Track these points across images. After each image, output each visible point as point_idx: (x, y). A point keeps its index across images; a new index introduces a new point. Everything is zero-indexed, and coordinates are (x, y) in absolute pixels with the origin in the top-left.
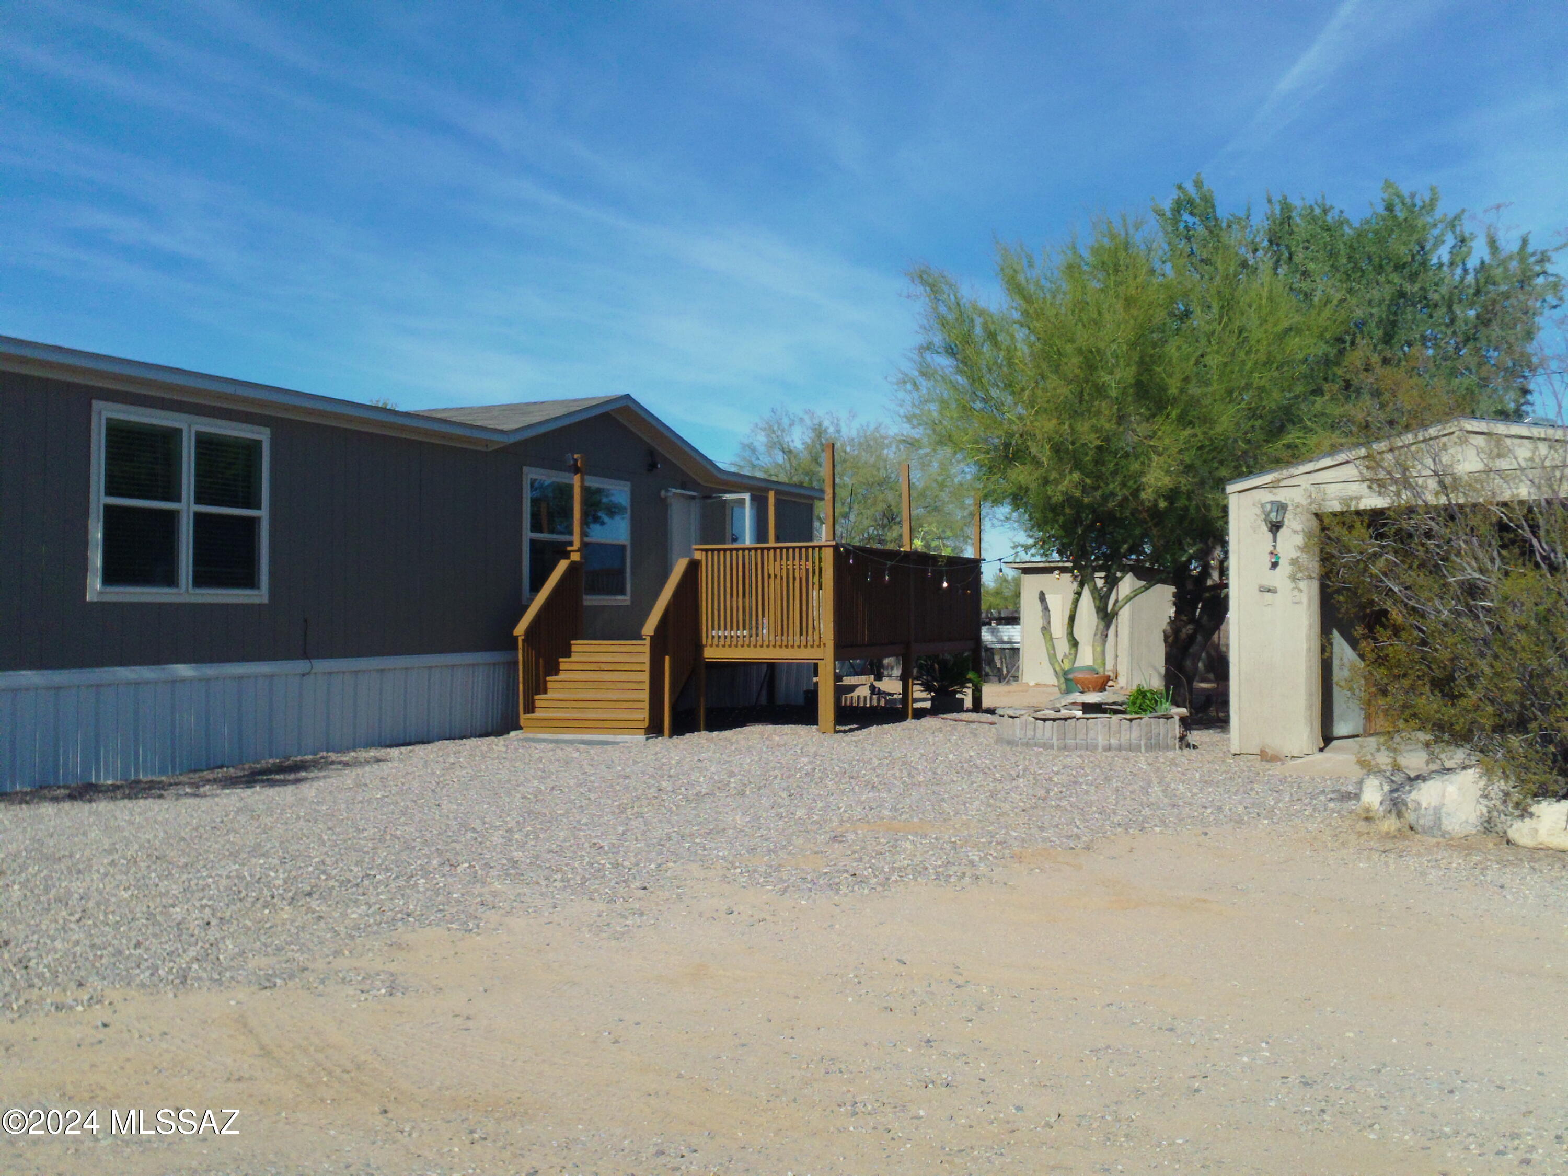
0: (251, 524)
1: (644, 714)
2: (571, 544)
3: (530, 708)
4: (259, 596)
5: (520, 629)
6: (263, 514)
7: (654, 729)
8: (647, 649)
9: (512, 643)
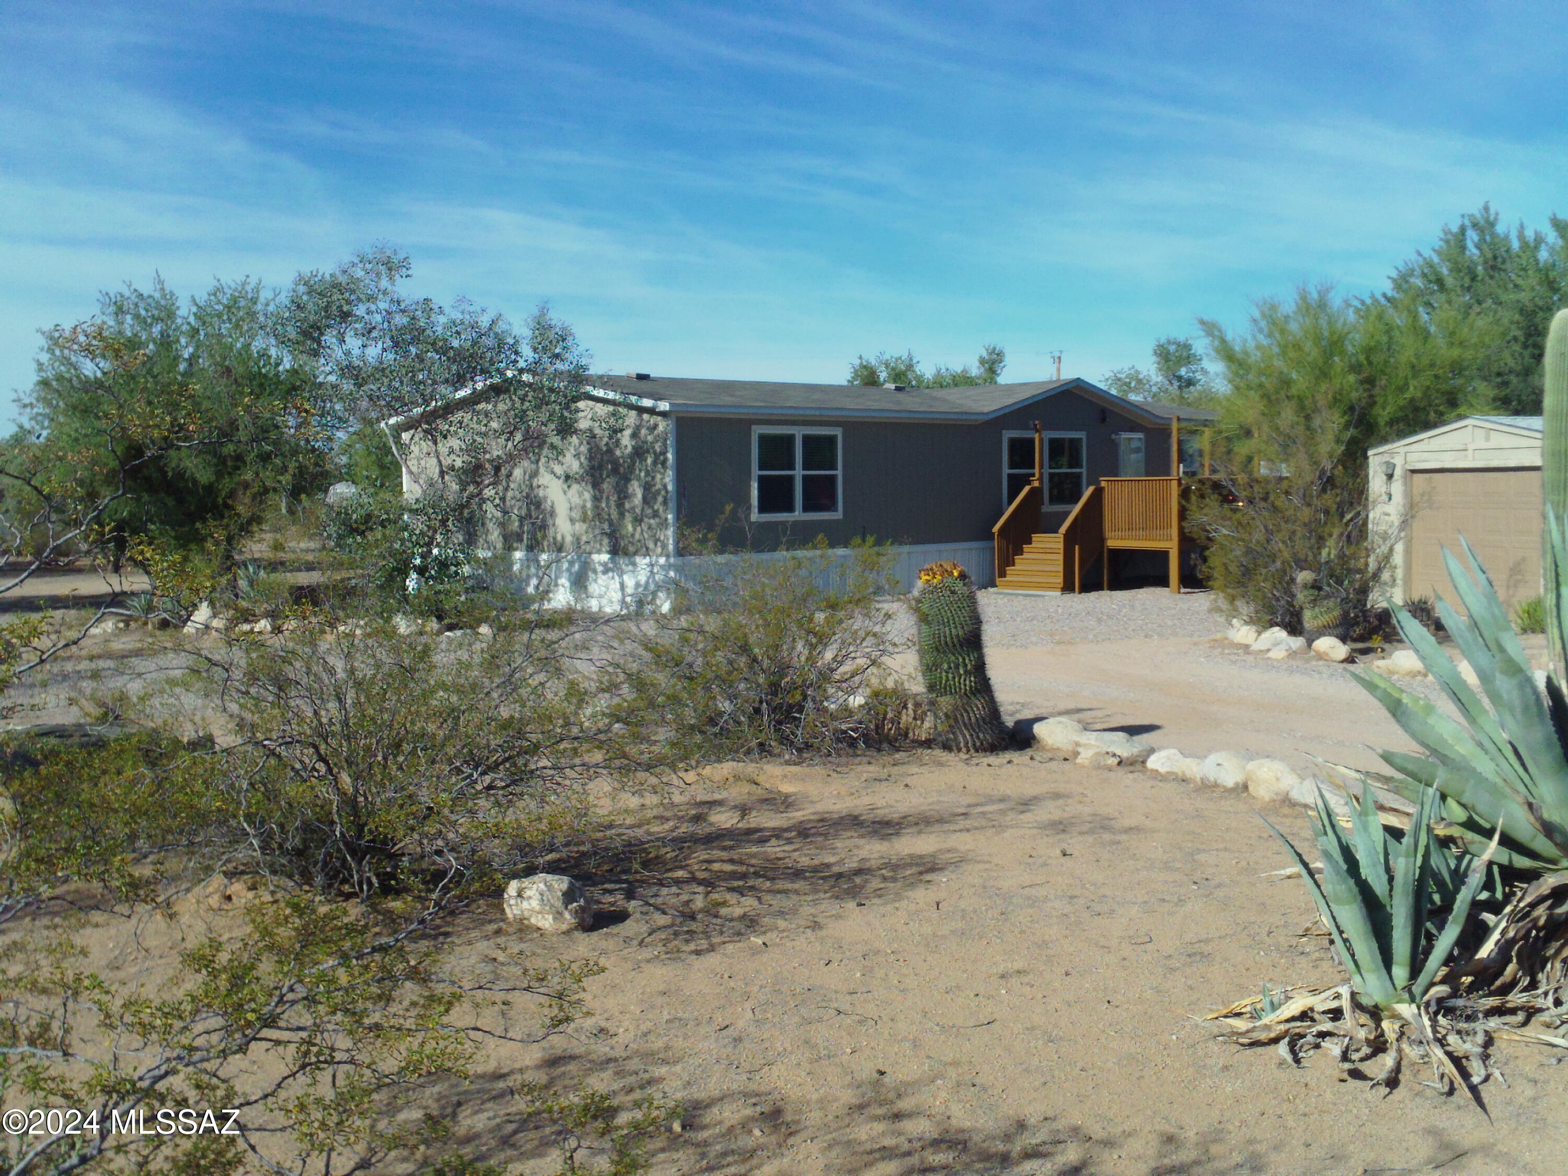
0: (833, 478)
1: (1060, 580)
2: (1033, 475)
3: (1003, 574)
4: (838, 515)
5: (996, 529)
6: (839, 473)
7: (1068, 587)
8: (1062, 540)
9: (991, 537)
